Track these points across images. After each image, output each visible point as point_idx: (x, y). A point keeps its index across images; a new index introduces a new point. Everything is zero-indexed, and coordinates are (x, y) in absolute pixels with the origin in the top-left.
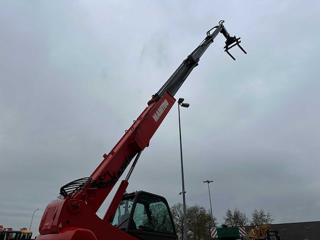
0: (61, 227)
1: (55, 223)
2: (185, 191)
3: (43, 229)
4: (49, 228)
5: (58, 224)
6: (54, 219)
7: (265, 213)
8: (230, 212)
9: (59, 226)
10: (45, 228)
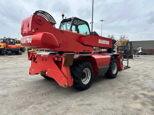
0: (34, 31)
1: (30, 29)
2: (93, 22)
3: (23, 33)
4: (27, 32)
5: (32, 30)
6: (28, 27)
7: (126, 37)
8: (109, 35)
9: (32, 31)
10: (24, 32)
